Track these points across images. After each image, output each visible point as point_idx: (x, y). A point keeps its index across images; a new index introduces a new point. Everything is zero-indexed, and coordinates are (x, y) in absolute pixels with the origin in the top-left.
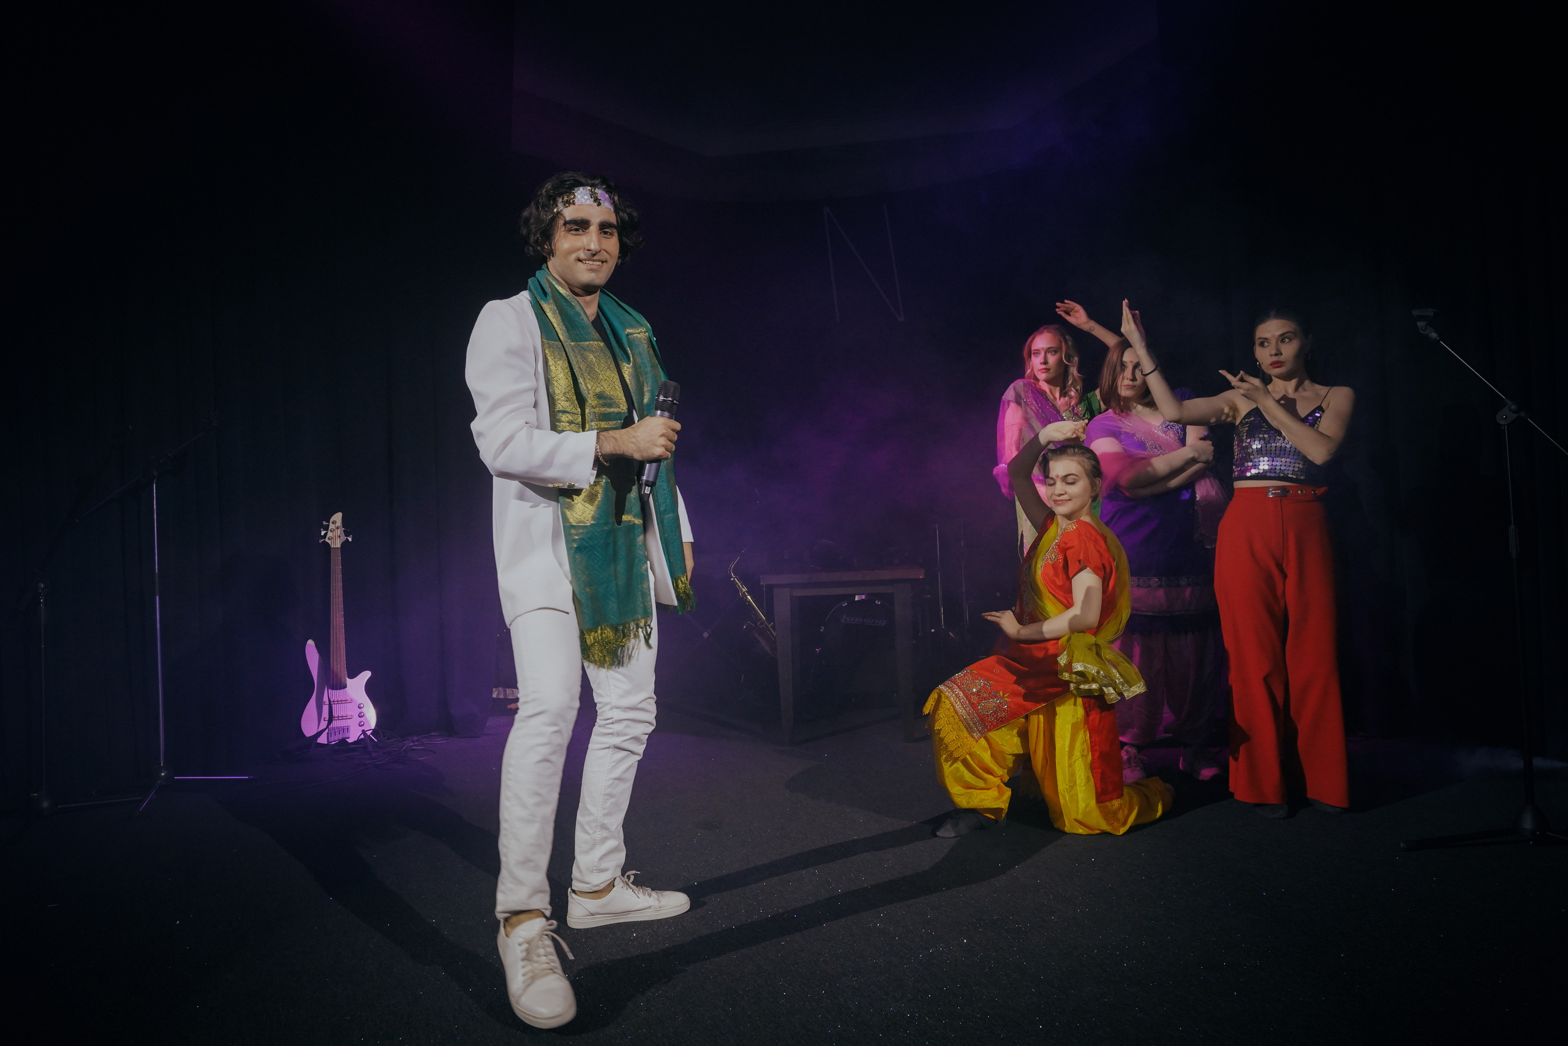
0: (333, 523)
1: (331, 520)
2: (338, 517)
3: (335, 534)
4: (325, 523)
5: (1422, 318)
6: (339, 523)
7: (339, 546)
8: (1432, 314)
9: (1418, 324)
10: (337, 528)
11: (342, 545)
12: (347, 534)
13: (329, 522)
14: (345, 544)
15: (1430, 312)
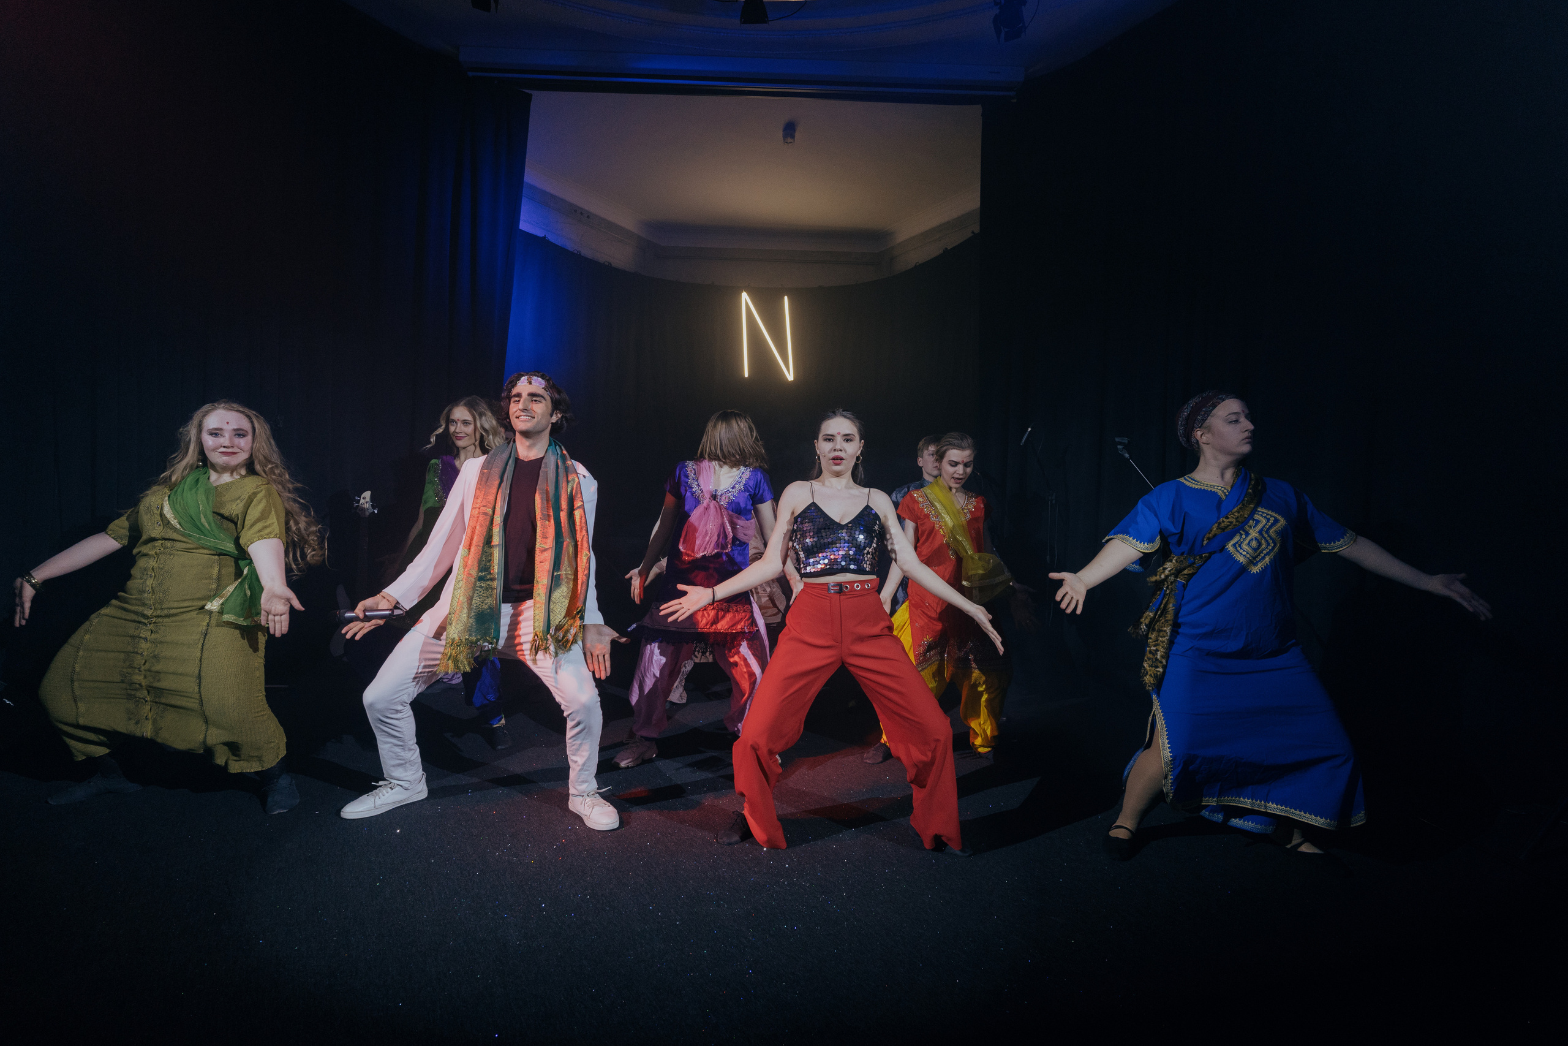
0: (363, 498)
1: (362, 496)
2: (367, 494)
3: (365, 505)
4: (357, 498)
5: (1120, 443)
6: (368, 499)
7: (367, 515)
8: (1126, 442)
9: (1118, 447)
10: (367, 503)
11: (370, 511)
12: (373, 507)
13: (360, 498)
15: (1126, 441)
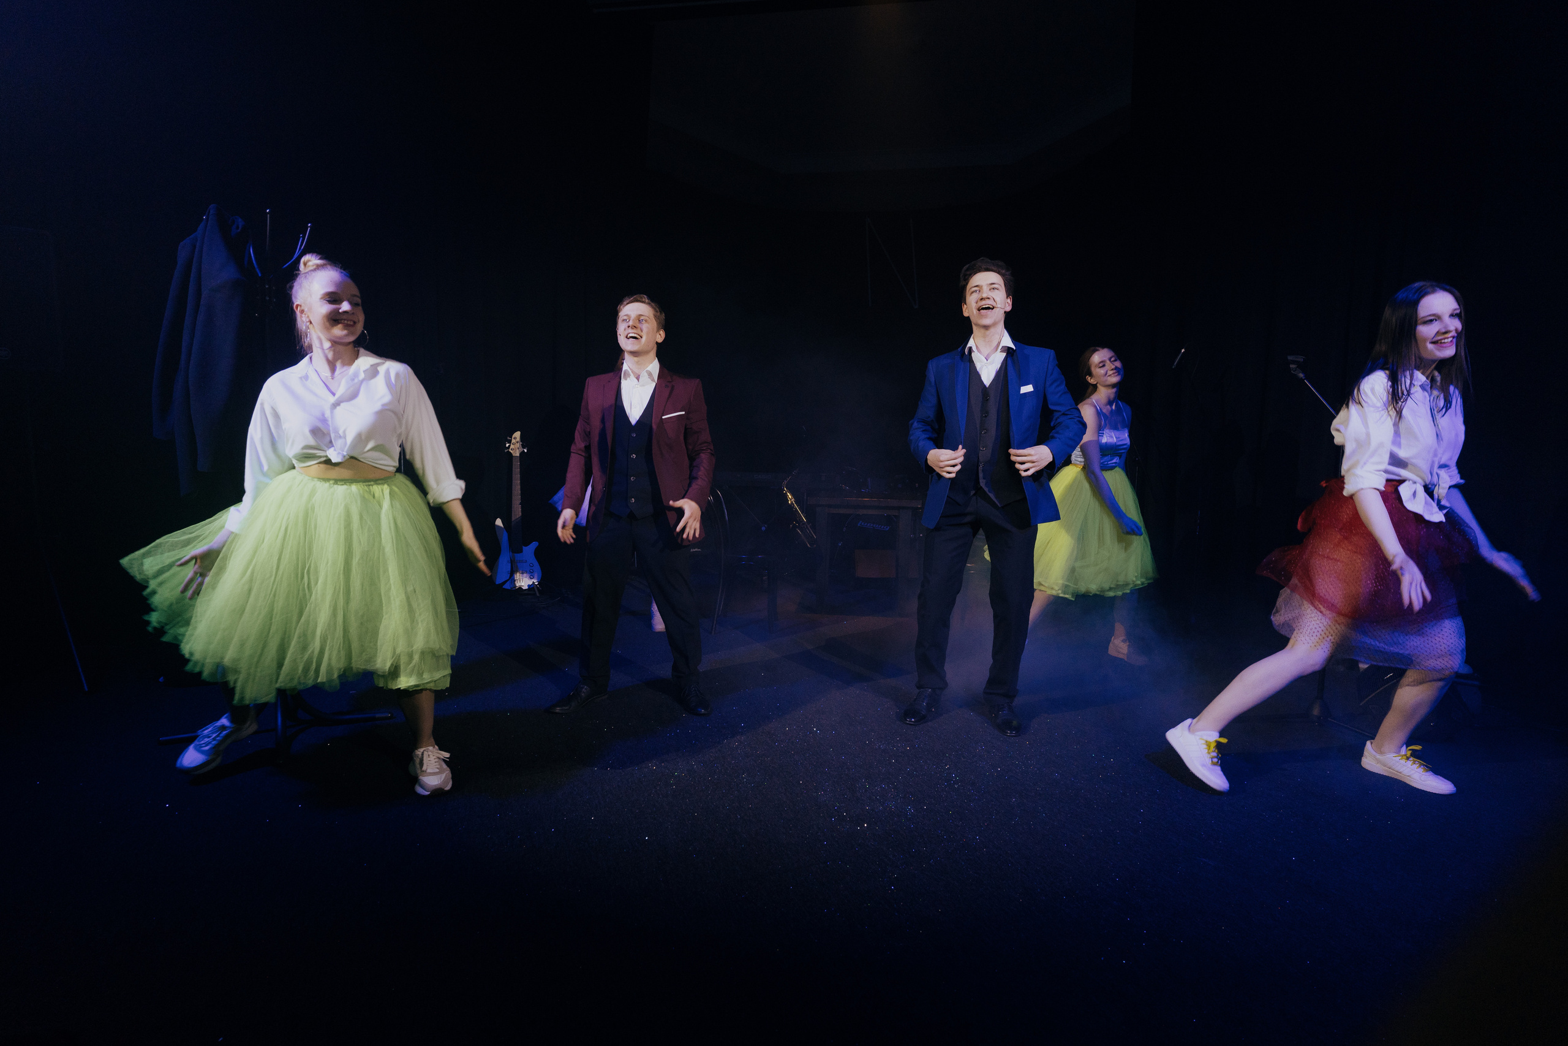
0: (514, 438)
2: (517, 434)
3: (515, 445)
4: (509, 438)
5: (1293, 362)
6: (518, 439)
7: (518, 455)
8: (1300, 361)
9: (1291, 366)
10: (517, 442)
11: (520, 454)
12: (523, 447)
14: (522, 453)
